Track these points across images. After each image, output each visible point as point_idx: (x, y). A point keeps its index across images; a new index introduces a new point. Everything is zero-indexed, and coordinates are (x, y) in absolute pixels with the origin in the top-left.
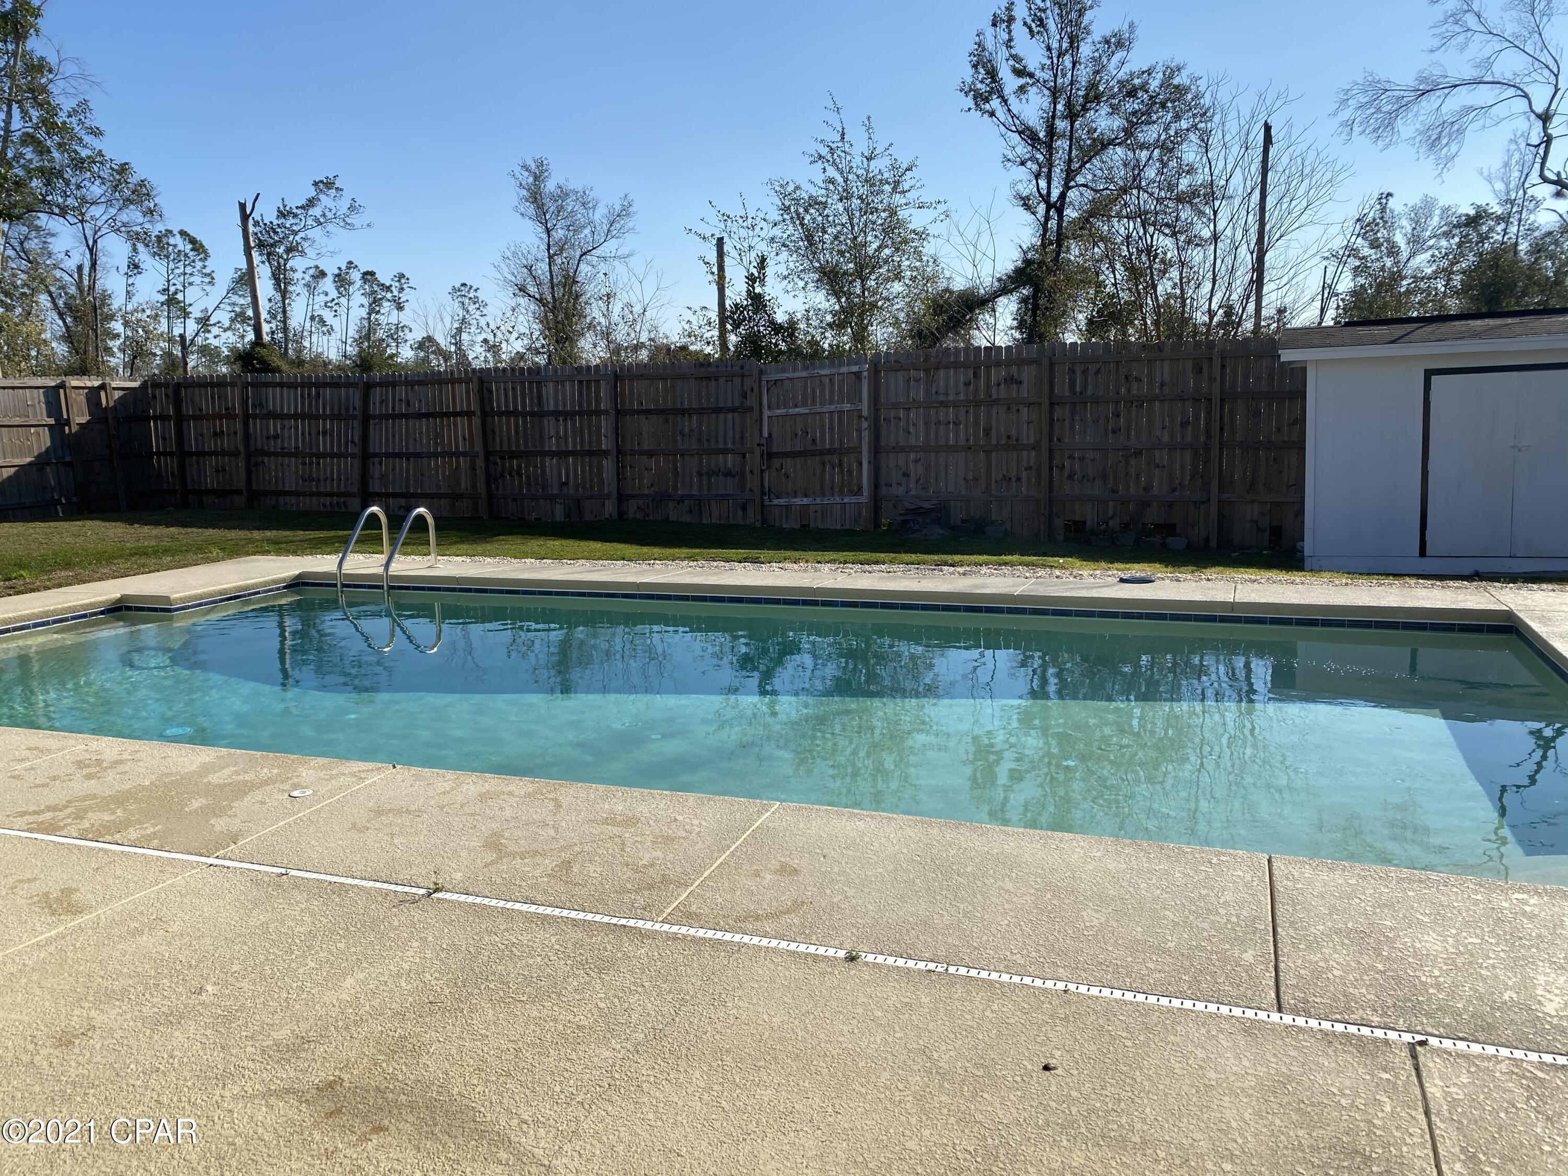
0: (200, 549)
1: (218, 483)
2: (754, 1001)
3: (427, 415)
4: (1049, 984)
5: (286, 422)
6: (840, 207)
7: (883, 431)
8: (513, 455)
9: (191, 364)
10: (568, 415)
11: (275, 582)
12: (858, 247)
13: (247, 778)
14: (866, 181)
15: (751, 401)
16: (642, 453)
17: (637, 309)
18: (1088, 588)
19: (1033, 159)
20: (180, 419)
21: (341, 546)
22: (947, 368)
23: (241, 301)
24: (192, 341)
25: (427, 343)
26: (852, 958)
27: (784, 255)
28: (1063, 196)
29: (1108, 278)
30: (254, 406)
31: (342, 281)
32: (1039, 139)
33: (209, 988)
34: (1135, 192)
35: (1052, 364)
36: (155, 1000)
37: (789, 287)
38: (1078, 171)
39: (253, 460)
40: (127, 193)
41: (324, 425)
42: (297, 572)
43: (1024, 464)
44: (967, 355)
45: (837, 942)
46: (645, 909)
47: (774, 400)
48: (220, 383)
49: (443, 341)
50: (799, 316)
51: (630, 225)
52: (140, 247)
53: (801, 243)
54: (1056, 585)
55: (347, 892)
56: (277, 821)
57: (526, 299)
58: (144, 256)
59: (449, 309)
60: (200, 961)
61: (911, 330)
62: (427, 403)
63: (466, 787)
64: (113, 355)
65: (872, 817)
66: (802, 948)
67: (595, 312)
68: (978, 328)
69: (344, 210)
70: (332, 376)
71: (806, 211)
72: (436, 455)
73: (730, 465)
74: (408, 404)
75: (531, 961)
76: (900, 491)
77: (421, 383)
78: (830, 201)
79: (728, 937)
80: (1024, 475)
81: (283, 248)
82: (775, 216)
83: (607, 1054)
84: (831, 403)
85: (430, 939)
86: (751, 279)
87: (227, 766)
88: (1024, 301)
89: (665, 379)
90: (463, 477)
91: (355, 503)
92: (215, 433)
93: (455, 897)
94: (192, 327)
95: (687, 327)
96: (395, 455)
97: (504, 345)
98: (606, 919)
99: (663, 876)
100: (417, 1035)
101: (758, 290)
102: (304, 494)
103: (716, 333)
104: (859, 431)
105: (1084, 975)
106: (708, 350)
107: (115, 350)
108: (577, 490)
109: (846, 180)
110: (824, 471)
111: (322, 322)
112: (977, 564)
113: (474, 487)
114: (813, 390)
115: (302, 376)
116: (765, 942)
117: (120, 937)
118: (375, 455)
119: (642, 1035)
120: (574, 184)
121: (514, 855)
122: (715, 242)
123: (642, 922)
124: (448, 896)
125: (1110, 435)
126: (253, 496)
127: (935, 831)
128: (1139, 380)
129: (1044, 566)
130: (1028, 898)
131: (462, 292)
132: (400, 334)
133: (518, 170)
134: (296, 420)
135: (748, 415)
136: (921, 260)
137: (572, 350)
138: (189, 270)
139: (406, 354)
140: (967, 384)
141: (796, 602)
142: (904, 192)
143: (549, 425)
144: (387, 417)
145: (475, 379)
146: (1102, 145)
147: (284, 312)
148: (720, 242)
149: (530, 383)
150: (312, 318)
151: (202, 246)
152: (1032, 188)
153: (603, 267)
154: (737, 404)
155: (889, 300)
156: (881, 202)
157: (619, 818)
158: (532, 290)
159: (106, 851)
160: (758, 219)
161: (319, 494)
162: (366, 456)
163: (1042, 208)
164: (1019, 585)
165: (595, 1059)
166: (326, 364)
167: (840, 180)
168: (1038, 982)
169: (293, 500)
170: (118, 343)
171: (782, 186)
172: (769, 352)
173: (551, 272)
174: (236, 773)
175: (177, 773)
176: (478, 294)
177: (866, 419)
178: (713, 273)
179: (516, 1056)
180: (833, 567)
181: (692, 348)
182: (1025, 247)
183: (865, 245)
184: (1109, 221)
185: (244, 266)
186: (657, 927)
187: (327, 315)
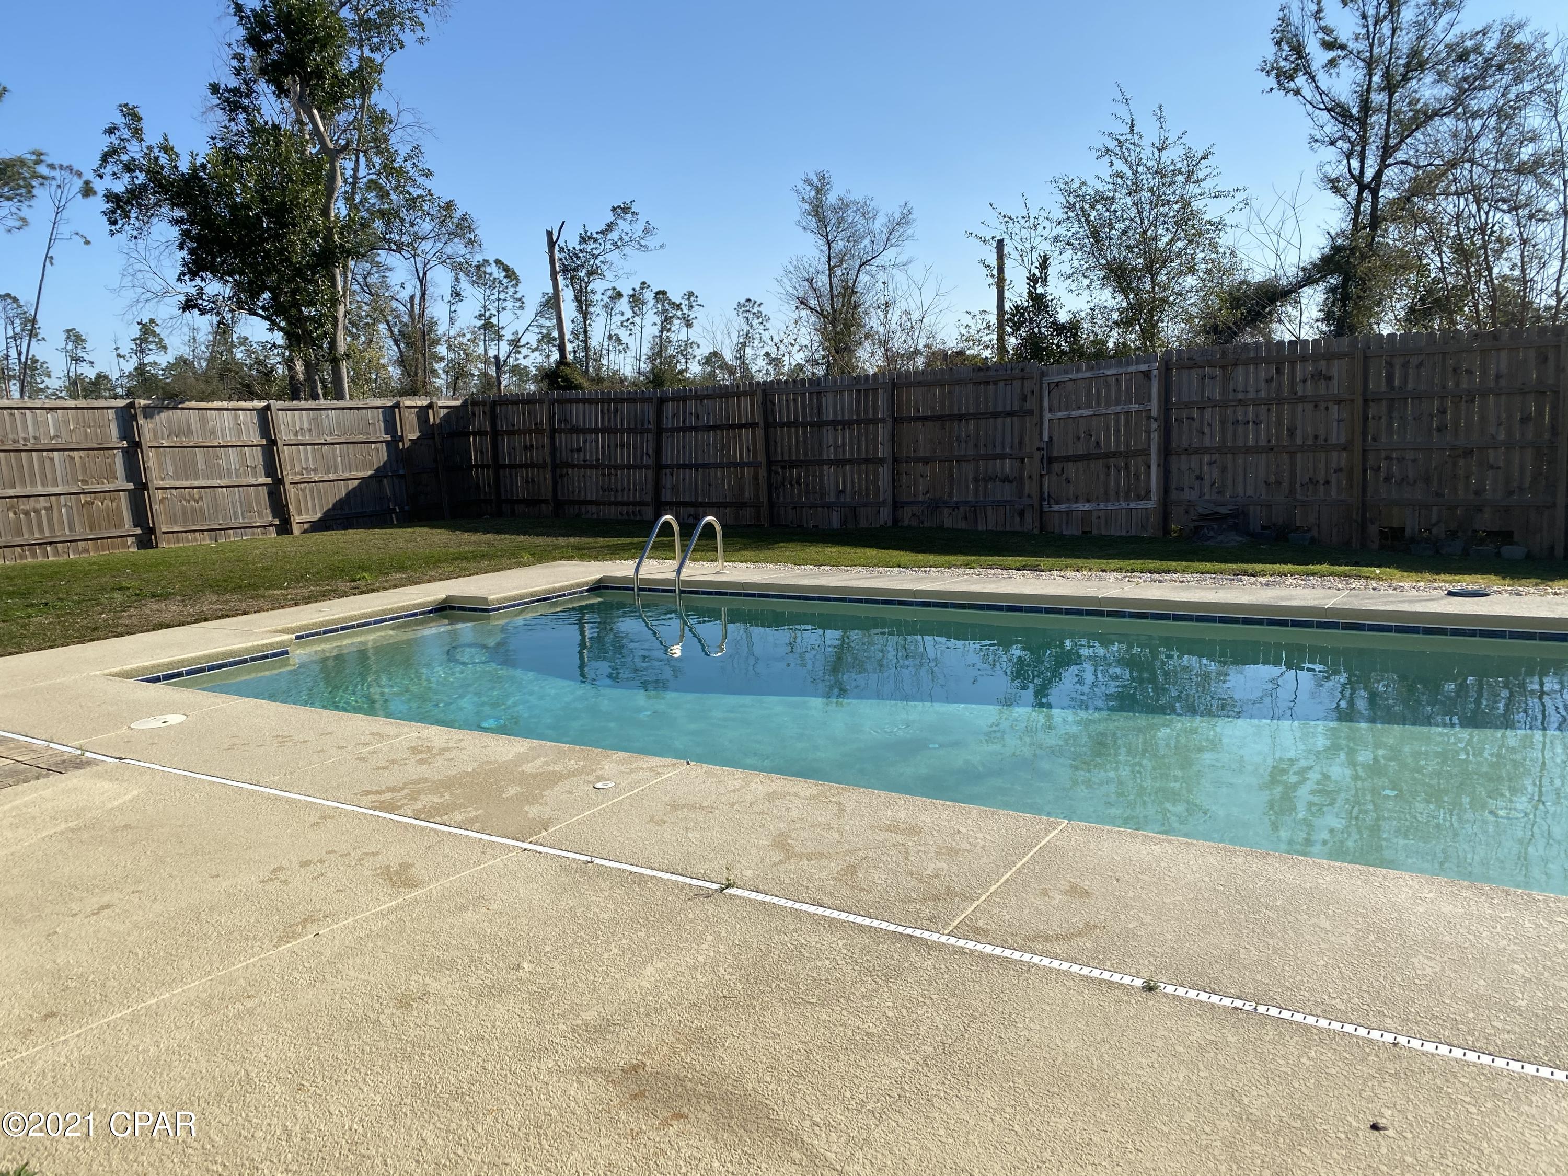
0: (513, 554)
1: (528, 494)
2: (1046, 1024)
3: (715, 428)
4: (1375, 1035)
5: (588, 436)
6: (1129, 201)
7: (1175, 434)
8: (793, 465)
9: (504, 383)
10: (846, 424)
11: (578, 585)
12: (1147, 241)
13: (556, 769)
14: (1157, 172)
15: (1031, 404)
16: (917, 460)
17: (916, 316)
18: (1410, 602)
19: (1344, 137)
20: (496, 434)
21: (637, 552)
22: (1246, 364)
23: (548, 323)
24: (505, 361)
25: (713, 358)
26: (1150, 988)
27: (1069, 253)
28: (1378, 175)
29: (1433, 263)
30: (560, 422)
31: (636, 301)
32: (1351, 115)
33: (525, 965)
34: (1467, 165)
35: (1366, 358)
36: (480, 972)
37: (1073, 286)
38: (1397, 147)
39: (558, 471)
40: (452, 227)
41: (622, 438)
42: (598, 577)
43: (1334, 465)
44: (1268, 350)
45: (1133, 970)
46: (930, 920)
47: (1056, 403)
48: (529, 400)
49: (729, 356)
50: (1083, 314)
51: (910, 232)
52: (462, 276)
53: (1086, 241)
54: (1373, 598)
55: (646, 882)
56: (583, 811)
57: (809, 312)
58: (465, 285)
59: (736, 324)
60: (518, 939)
61: (1204, 325)
62: (715, 416)
63: (754, 786)
64: (438, 377)
65: (1170, 842)
66: (1096, 973)
67: (874, 321)
68: (1280, 321)
69: (640, 233)
70: (629, 392)
71: (1092, 207)
72: (721, 466)
73: (1007, 470)
74: (697, 417)
75: (819, 964)
76: (1193, 495)
77: (709, 397)
78: (1117, 195)
79: (1017, 955)
80: (1334, 479)
81: (584, 271)
82: (1058, 214)
83: (896, 1064)
84: (1117, 404)
85: (723, 934)
86: (1033, 280)
87: (539, 756)
88: (1332, 290)
89: (942, 385)
90: (747, 486)
91: (649, 512)
92: (526, 447)
93: (746, 894)
94: (505, 348)
95: (964, 331)
96: (684, 466)
97: (786, 358)
98: (892, 927)
99: (948, 887)
100: (713, 1028)
101: (1040, 290)
102: (604, 504)
103: (994, 336)
104: (1148, 432)
105: (1416, 1028)
106: (987, 354)
107: (440, 372)
108: (853, 498)
109: (1135, 173)
110: (1108, 475)
111: (619, 340)
112: (1280, 574)
113: (757, 496)
114: (1098, 391)
115: (603, 393)
116: (1056, 964)
117: (449, 911)
118: (667, 466)
119: (931, 1049)
120: (856, 195)
121: (800, 856)
122: (995, 244)
123: (929, 933)
124: (739, 892)
125: (1435, 434)
126: (559, 505)
127: (1240, 860)
128: (1469, 372)
129: (1358, 577)
130: (1348, 938)
131: (748, 307)
132: (690, 350)
133: (800, 185)
134: (597, 434)
135: (1027, 419)
136: (1217, 252)
137: (850, 359)
138: (502, 296)
139: (695, 369)
140: (1269, 381)
141: (1079, 612)
142: (1198, 181)
143: (828, 434)
144: (679, 430)
145: (759, 392)
146: (1424, 117)
147: (586, 332)
148: (1000, 244)
149: (810, 393)
150: (610, 337)
151: (514, 273)
152: (1343, 168)
153: (881, 277)
154: (1016, 408)
155: (1181, 295)
156: (1174, 193)
157: (902, 826)
158: (813, 302)
159: (436, 831)
160: (1041, 218)
161: (616, 504)
162: (659, 467)
163: (1353, 190)
164: (1331, 598)
165: (885, 1068)
166: (622, 381)
167: (1129, 174)
168: (1362, 1032)
169: (594, 509)
170: (443, 365)
171: (1066, 183)
172: (1051, 353)
173: (831, 284)
174: (546, 763)
175: (496, 761)
176: (762, 309)
177: (1156, 420)
178: (992, 276)
179: (807, 1058)
180: (1119, 575)
181: (969, 352)
182: (1333, 233)
183: (1155, 238)
184: (1434, 199)
185: (550, 290)
186: (943, 939)
187: (623, 334)
